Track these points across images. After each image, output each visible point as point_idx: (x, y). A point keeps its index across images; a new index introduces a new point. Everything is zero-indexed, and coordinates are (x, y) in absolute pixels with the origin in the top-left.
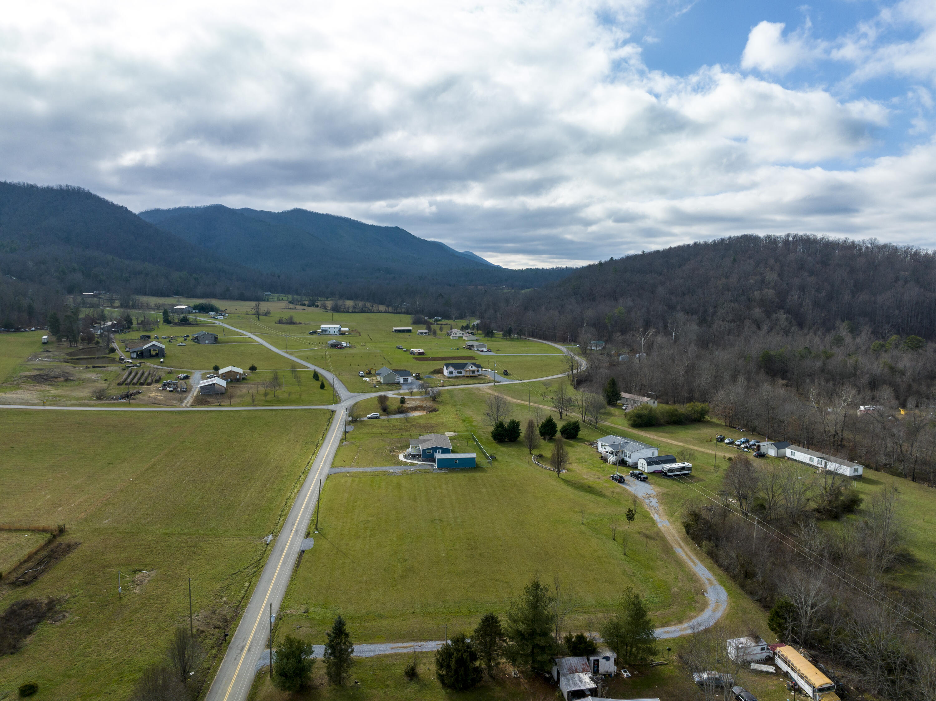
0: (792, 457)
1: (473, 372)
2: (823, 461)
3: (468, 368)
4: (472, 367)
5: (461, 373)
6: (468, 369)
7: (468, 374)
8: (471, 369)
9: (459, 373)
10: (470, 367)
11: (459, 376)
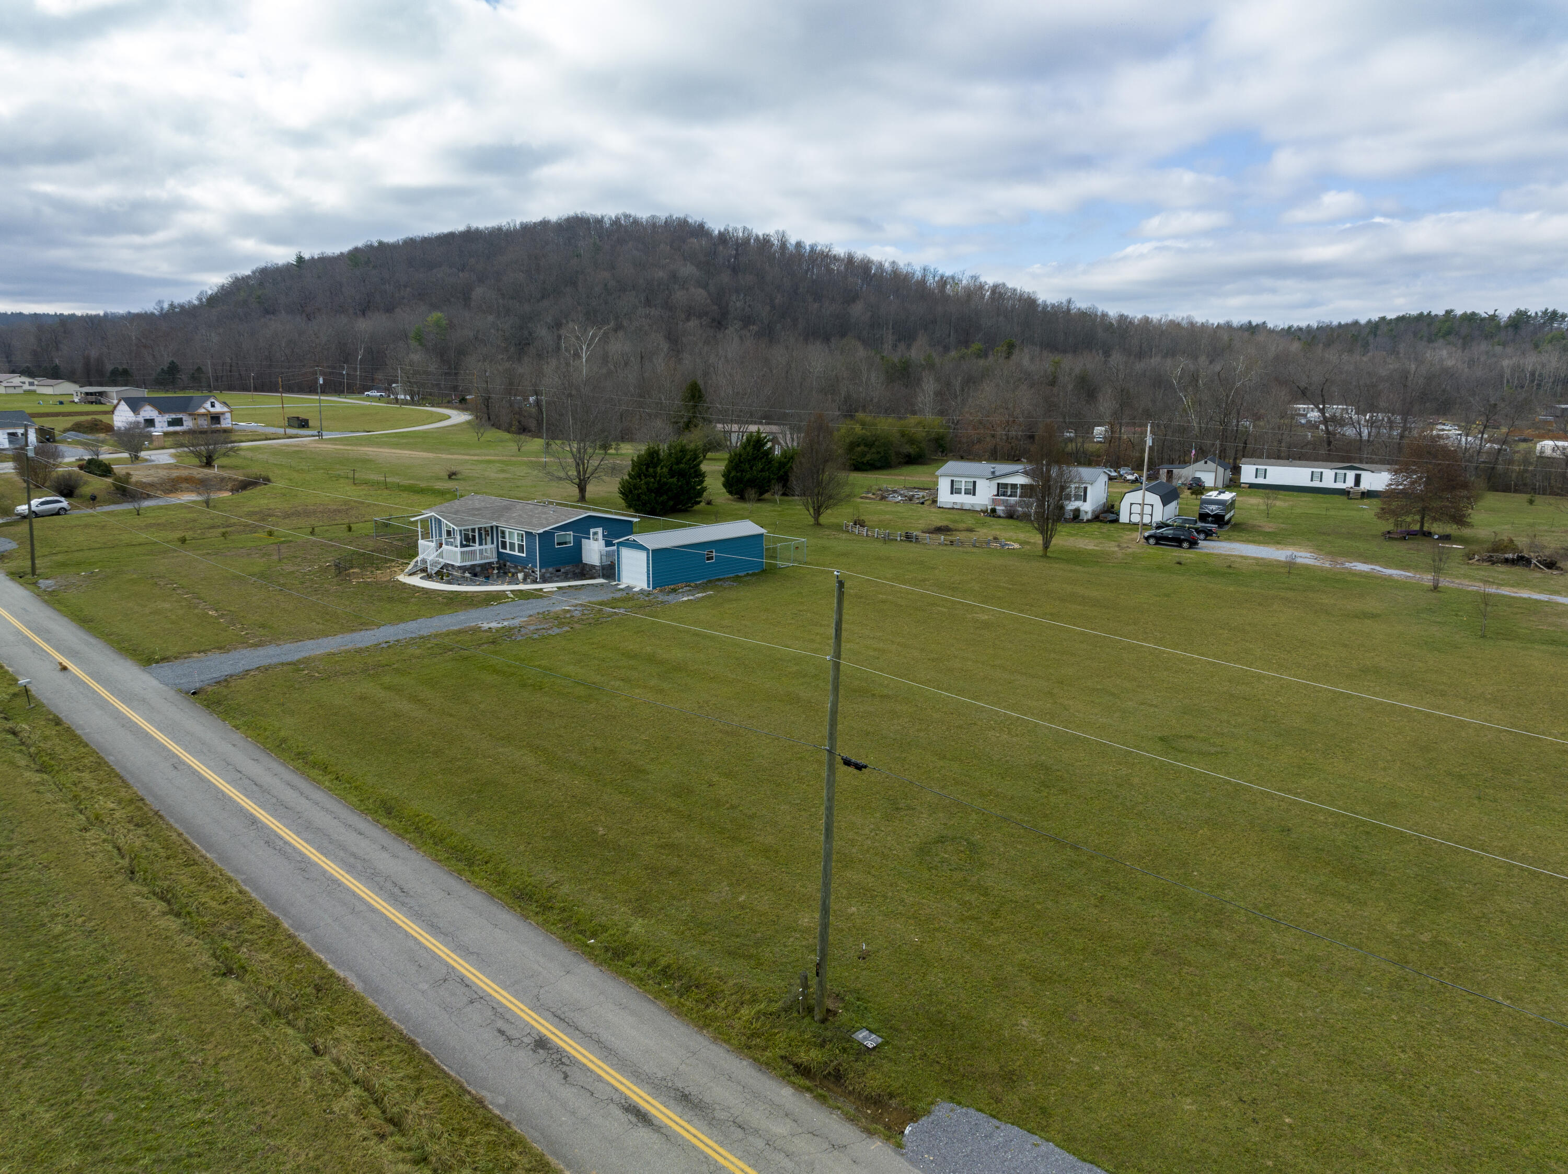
0: (1260, 481)
1: (216, 418)
2: (1351, 475)
3: (200, 406)
4: (213, 406)
5: (178, 422)
6: (202, 411)
7: (204, 423)
8: (212, 410)
9: (171, 423)
10: (208, 405)
11: (176, 433)
